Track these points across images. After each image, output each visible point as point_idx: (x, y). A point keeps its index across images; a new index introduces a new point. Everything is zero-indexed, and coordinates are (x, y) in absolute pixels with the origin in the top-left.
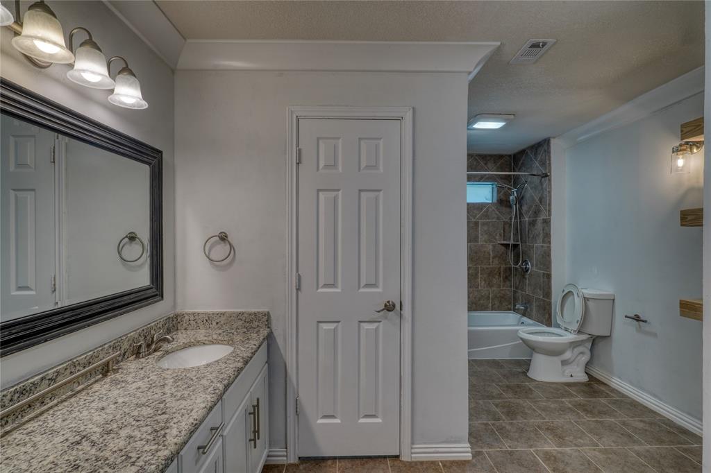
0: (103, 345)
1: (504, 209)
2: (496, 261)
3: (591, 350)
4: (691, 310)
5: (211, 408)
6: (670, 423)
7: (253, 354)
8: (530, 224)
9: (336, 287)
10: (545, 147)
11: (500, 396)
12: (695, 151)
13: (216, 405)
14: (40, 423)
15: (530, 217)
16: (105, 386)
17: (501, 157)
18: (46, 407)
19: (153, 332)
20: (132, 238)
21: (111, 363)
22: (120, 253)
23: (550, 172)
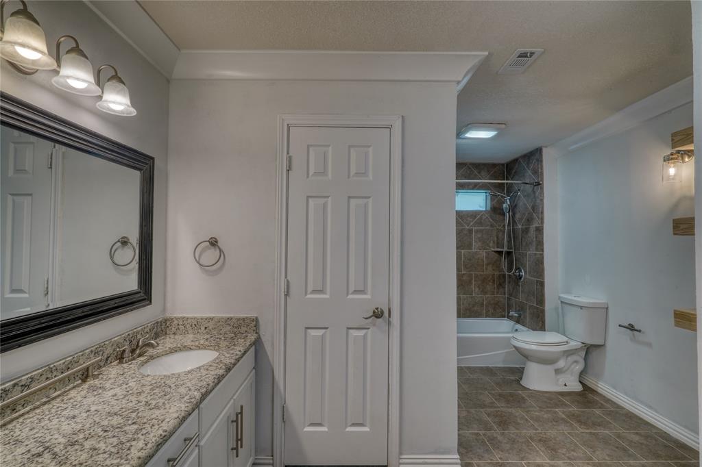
0: (84, 350)
1: (498, 217)
2: (490, 268)
3: (585, 359)
4: (685, 319)
5: (184, 419)
6: (665, 436)
7: (238, 360)
8: (523, 232)
9: (325, 293)
10: (537, 156)
11: (492, 405)
12: (687, 159)
13: (190, 414)
14: (7, 432)
15: (523, 225)
16: (82, 392)
17: (494, 165)
18: (17, 414)
19: (139, 336)
20: (124, 242)
21: (91, 368)
22: (112, 257)
23: (542, 180)
